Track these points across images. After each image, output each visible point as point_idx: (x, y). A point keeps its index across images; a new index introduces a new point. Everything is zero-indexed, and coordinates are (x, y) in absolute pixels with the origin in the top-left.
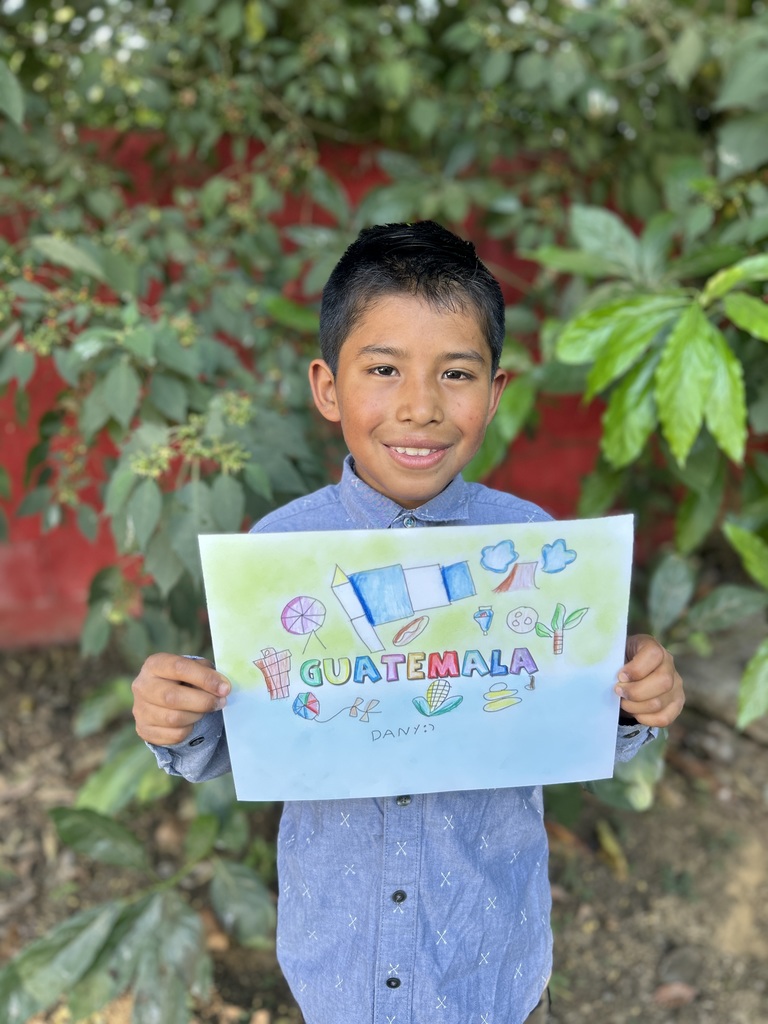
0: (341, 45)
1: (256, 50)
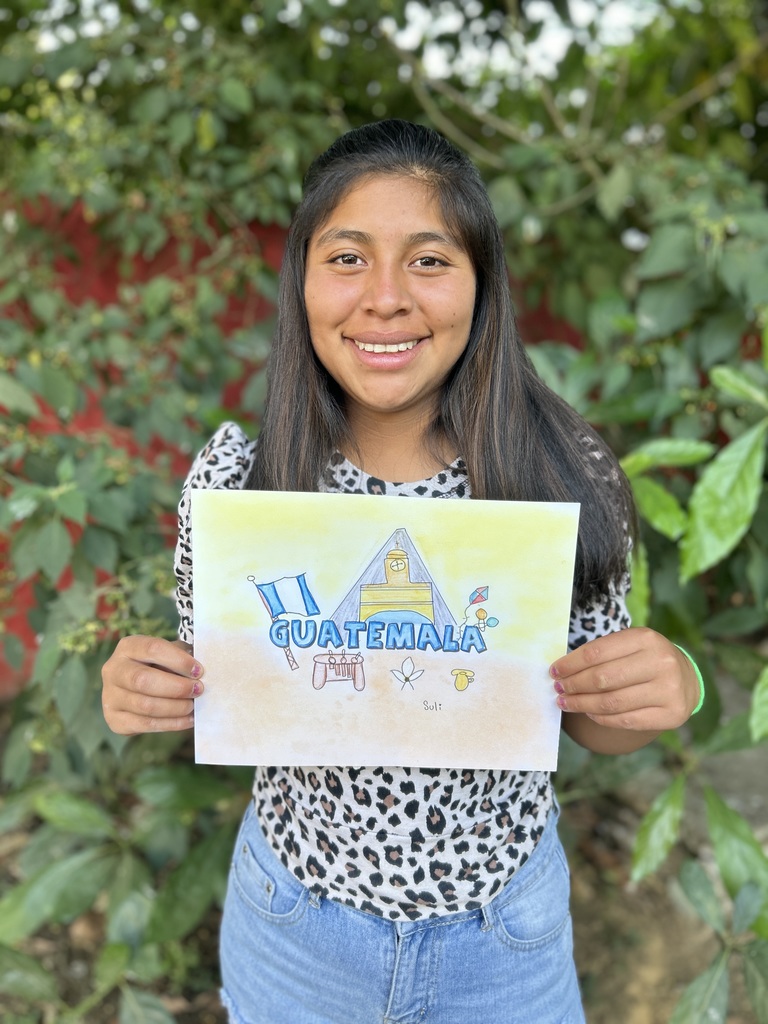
0: (288, 156)
1: (205, 158)
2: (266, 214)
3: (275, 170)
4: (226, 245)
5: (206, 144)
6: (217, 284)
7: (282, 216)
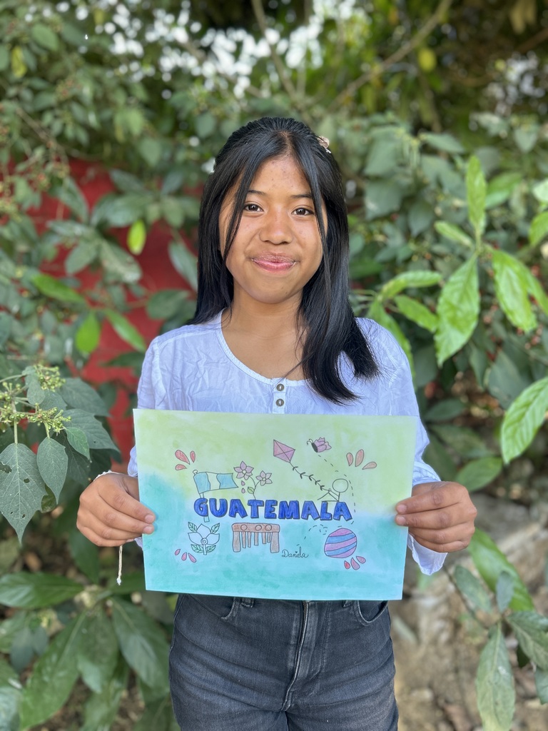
0: (87, 91)
1: (18, 83)
2: (70, 132)
3: (77, 99)
4: (39, 153)
5: (19, 73)
6: (30, 182)
7: (83, 137)
